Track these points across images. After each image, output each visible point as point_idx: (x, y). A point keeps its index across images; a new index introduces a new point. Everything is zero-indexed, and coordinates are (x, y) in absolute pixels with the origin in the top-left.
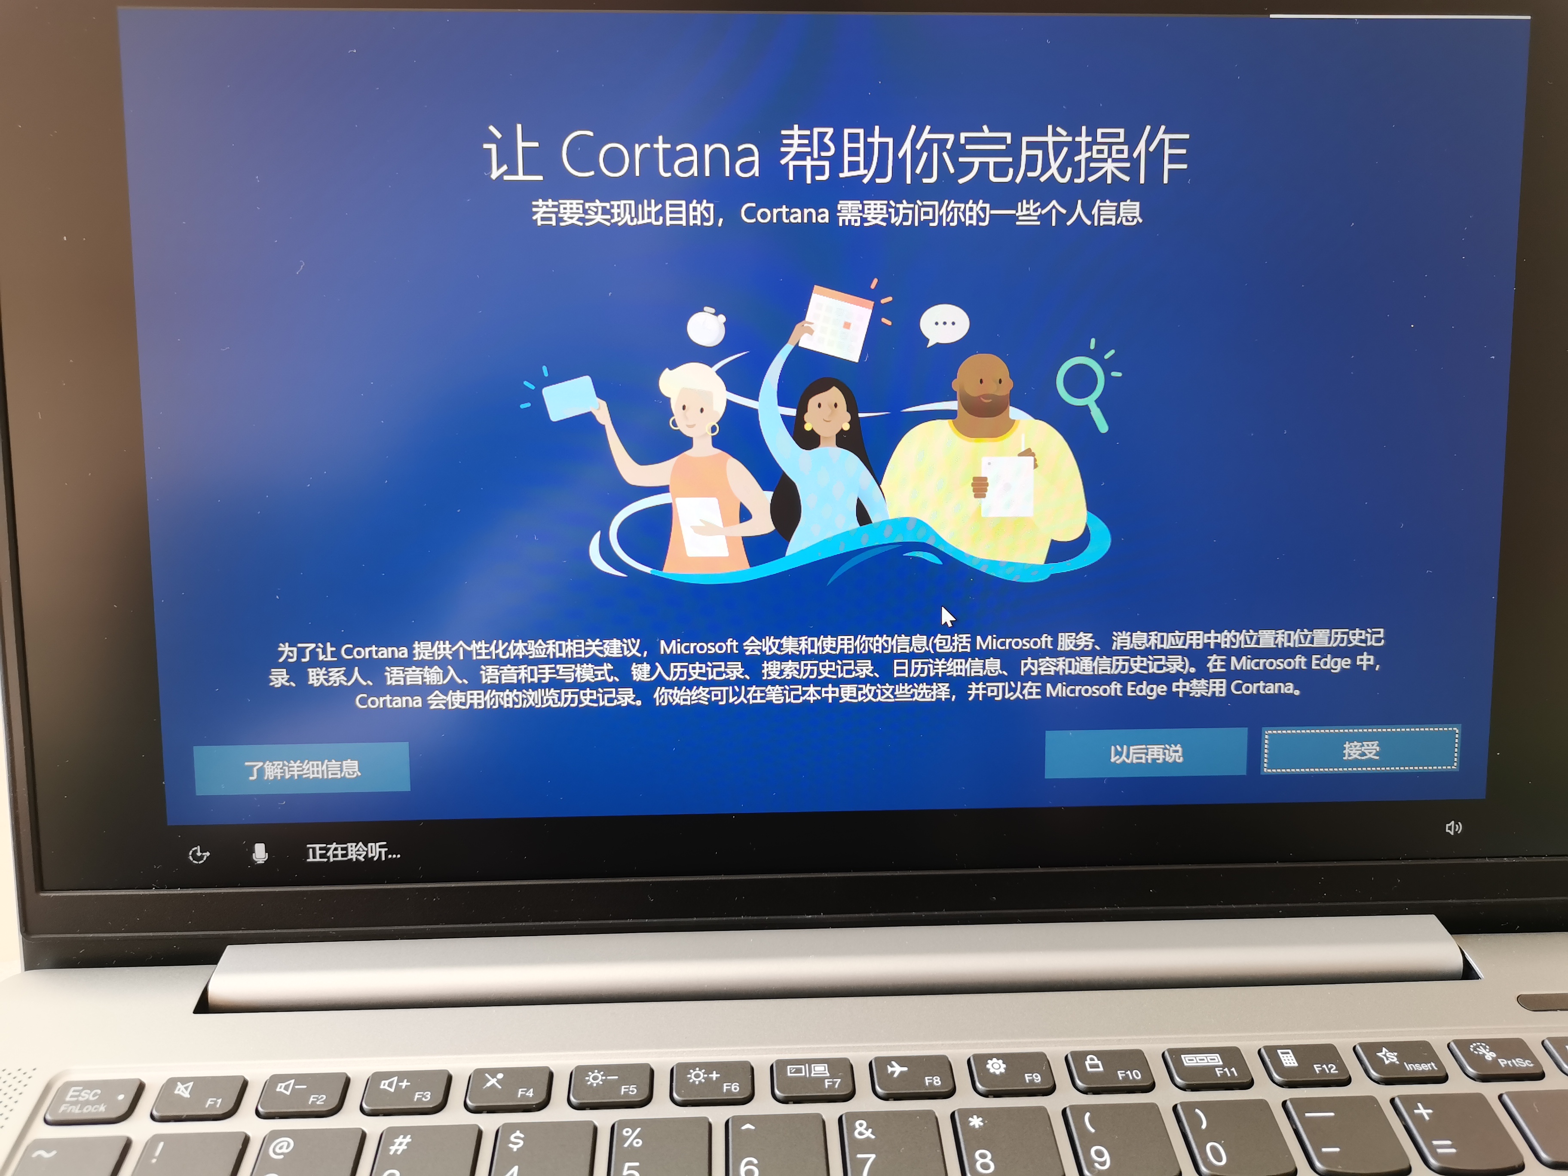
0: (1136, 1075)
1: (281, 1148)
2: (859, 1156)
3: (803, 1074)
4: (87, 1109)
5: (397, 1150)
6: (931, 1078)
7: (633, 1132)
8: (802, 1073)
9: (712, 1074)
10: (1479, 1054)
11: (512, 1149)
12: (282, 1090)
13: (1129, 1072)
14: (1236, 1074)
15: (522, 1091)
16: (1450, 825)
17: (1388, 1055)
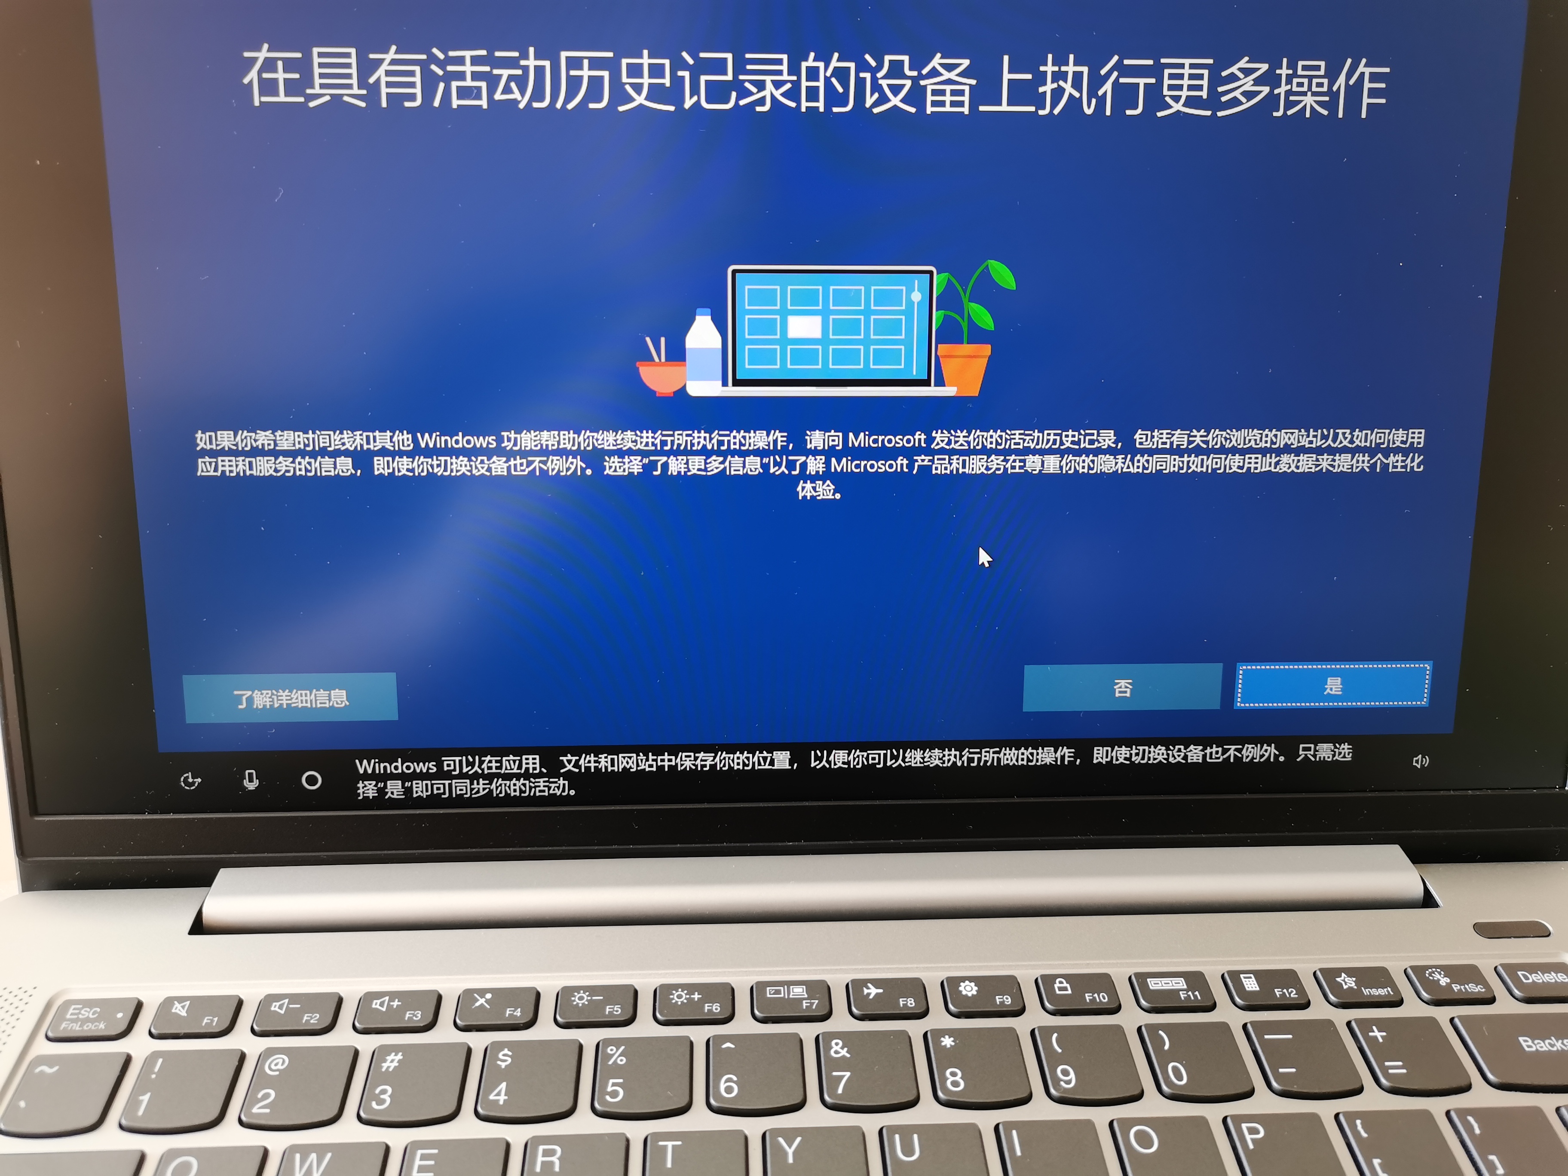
0: (1103, 998)
1: (276, 1065)
2: (835, 1074)
3: (782, 995)
4: (87, 1027)
5: (389, 1067)
6: (905, 999)
7: (617, 1050)
8: (780, 994)
9: (694, 994)
10: (1433, 979)
11: (500, 1066)
12: (277, 1009)
13: (1096, 995)
14: (1199, 998)
15: (510, 1011)
16: (1417, 758)
17: (1346, 980)
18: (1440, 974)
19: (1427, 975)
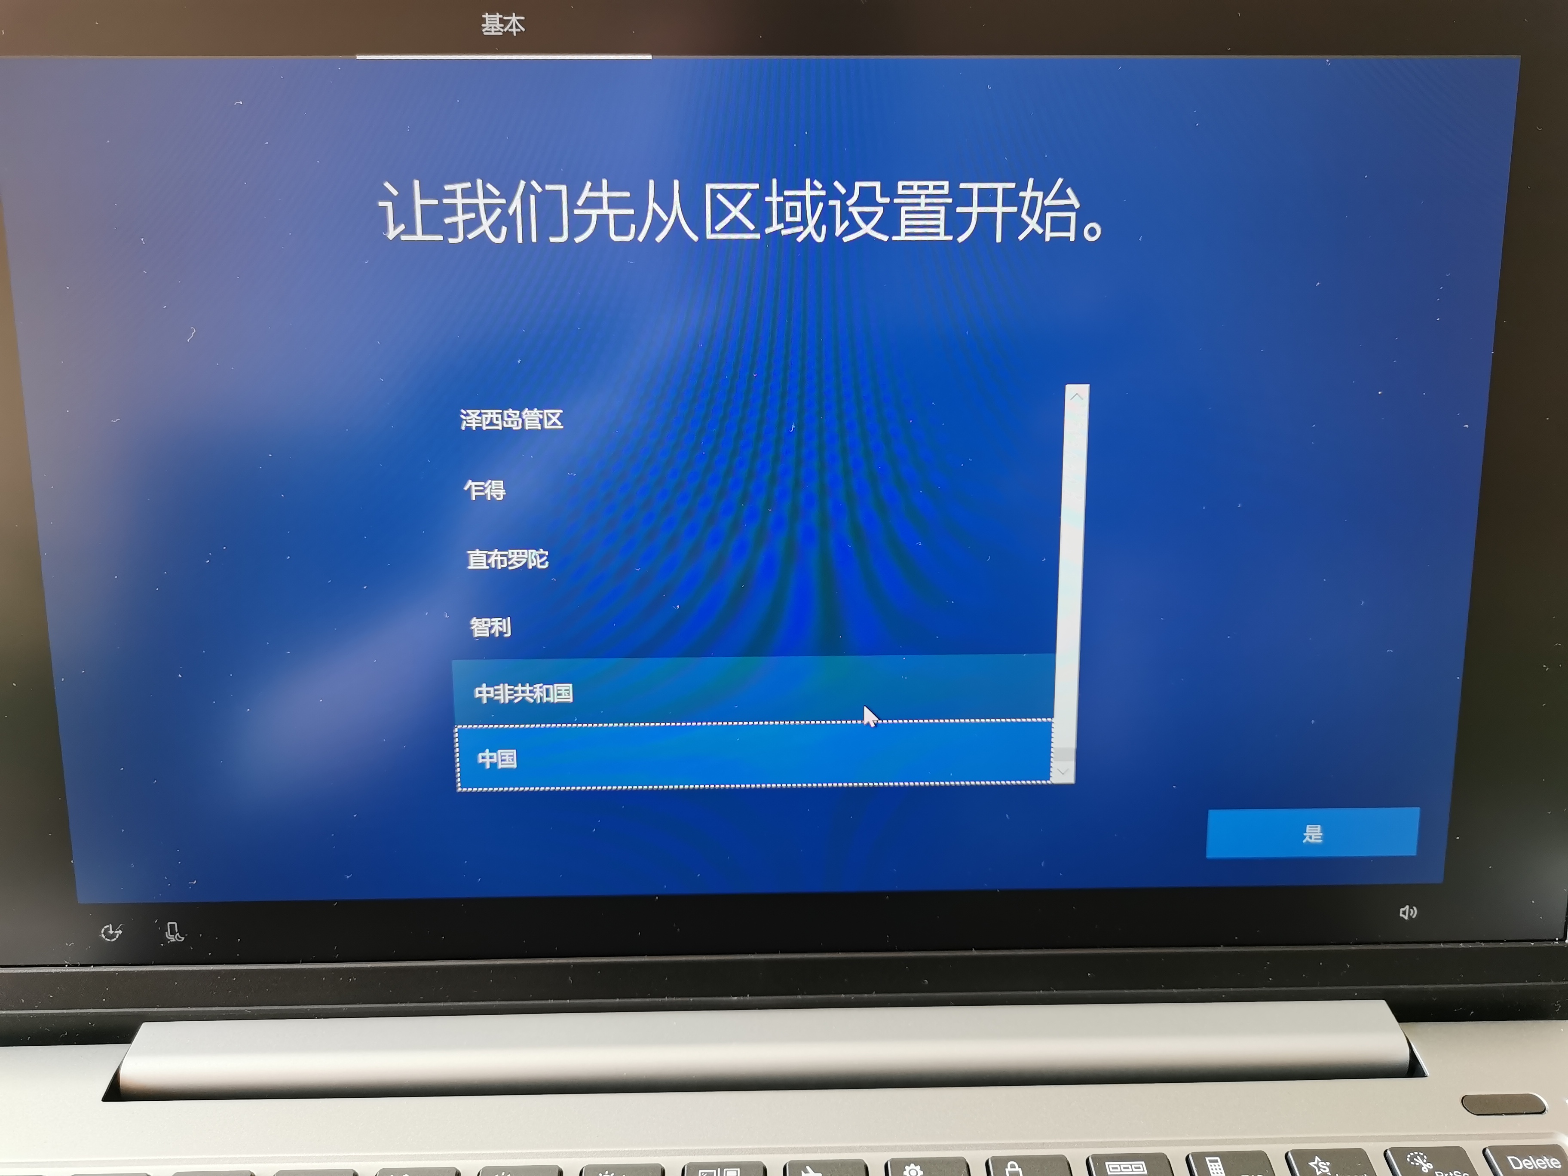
10: (1415, 1165)
16: (1404, 909)
17: (1320, 1164)
18: (1423, 1158)
19: (1408, 1160)
